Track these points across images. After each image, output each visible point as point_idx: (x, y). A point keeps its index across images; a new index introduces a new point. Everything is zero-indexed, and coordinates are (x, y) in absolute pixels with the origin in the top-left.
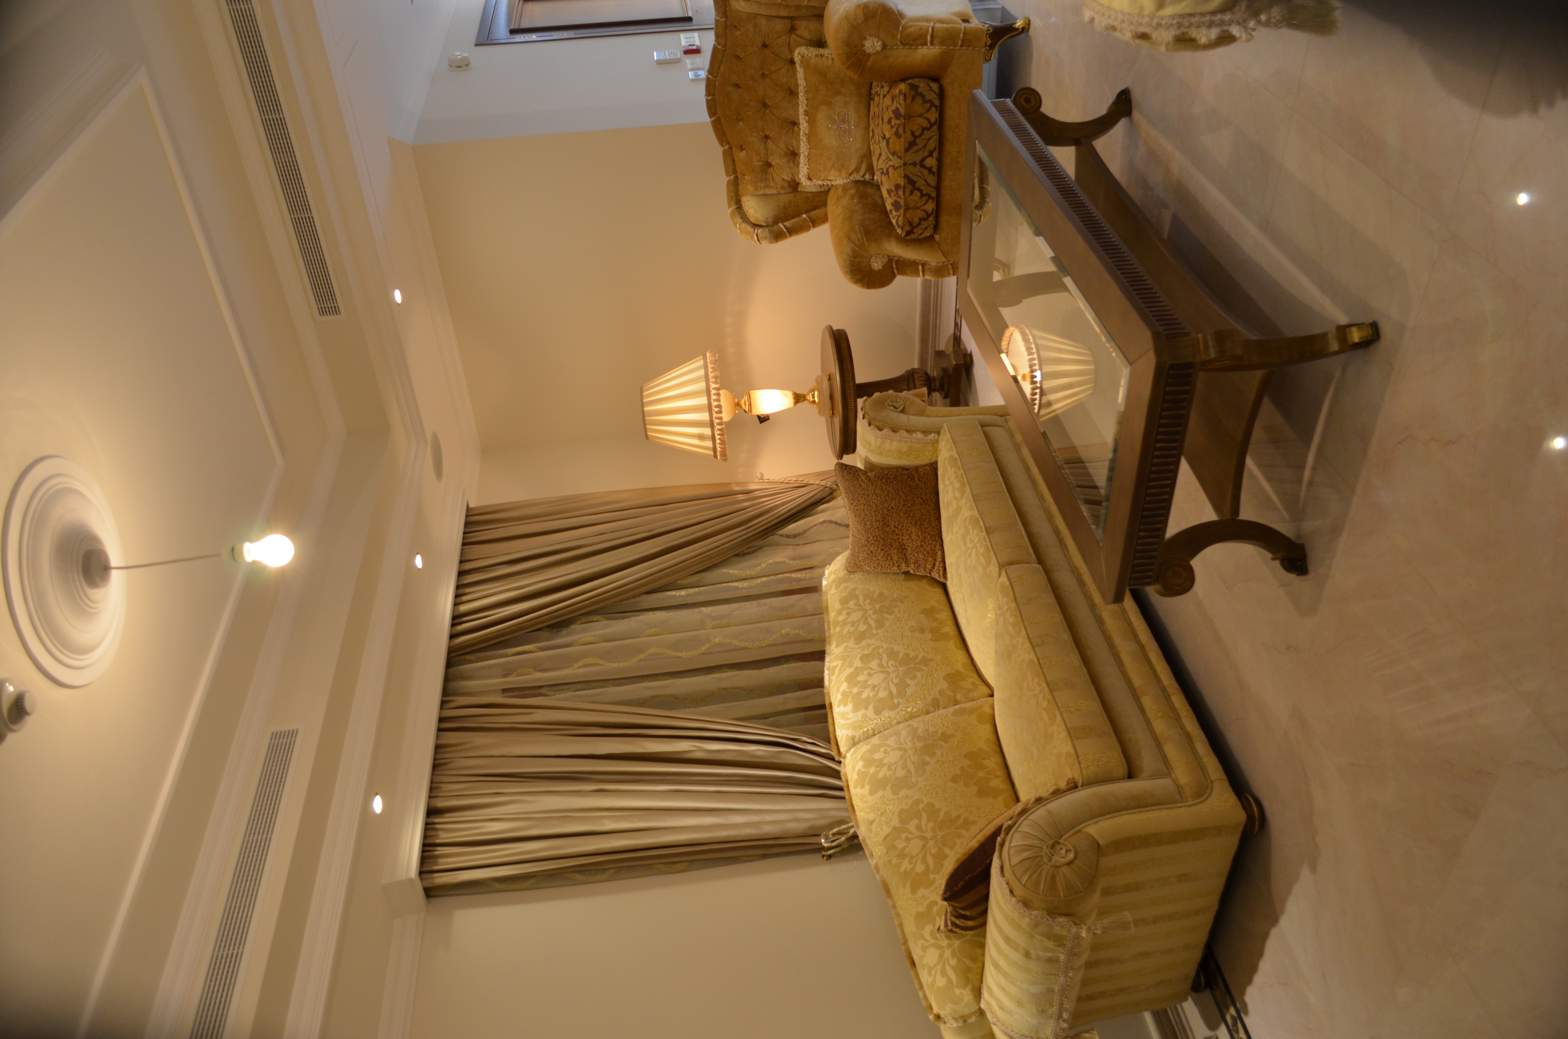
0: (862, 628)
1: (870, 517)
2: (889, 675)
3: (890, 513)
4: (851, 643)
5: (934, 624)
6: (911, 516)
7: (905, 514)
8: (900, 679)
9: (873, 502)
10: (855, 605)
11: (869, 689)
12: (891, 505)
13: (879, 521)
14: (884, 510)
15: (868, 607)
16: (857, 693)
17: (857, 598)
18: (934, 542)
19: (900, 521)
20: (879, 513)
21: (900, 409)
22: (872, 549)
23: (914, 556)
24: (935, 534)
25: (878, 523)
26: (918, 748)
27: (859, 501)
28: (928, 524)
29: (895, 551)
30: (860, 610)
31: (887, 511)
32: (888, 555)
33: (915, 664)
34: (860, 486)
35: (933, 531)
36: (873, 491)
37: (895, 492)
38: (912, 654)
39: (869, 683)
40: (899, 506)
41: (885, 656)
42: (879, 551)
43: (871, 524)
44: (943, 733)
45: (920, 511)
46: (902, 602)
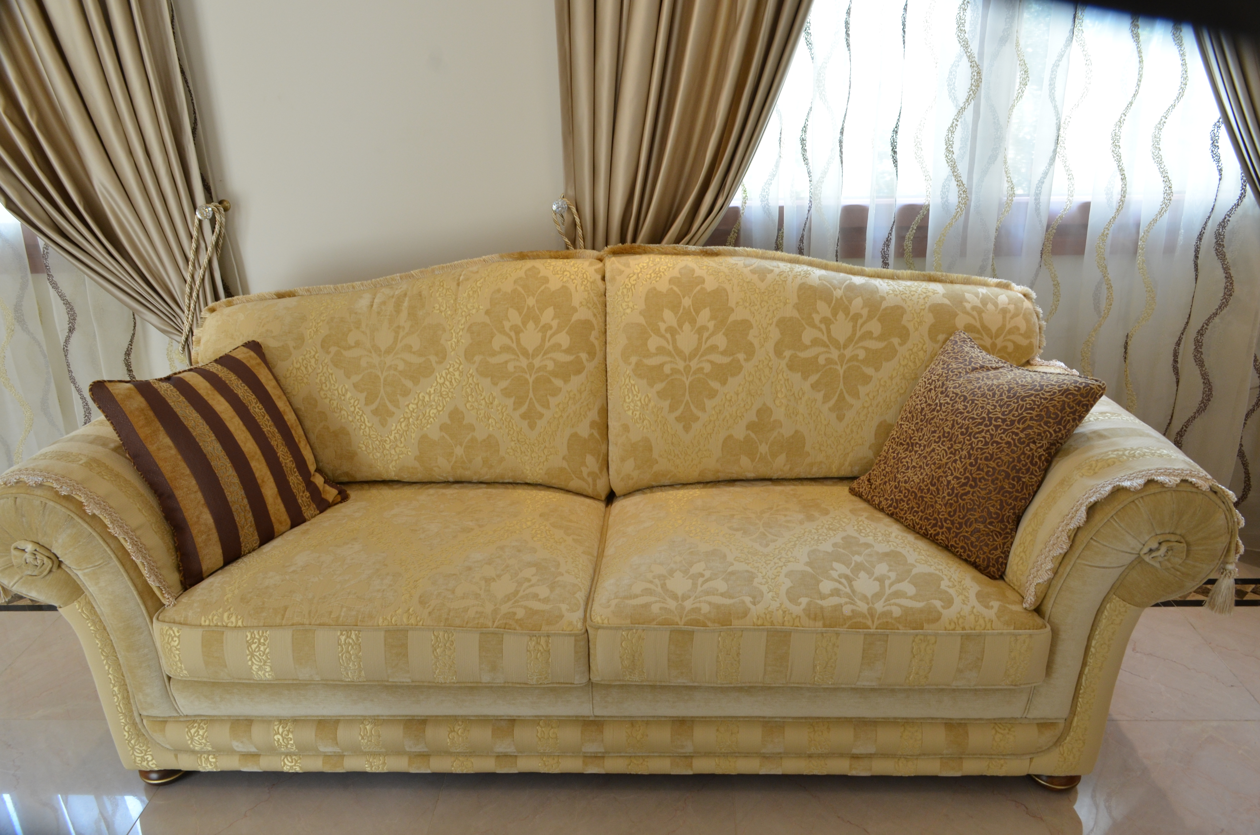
0: (808, 335)
1: (966, 414)
2: (685, 361)
3: (951, 453)
4: (790, 312)
5: (763, 449)
6: (931, 488)
7: (938, 480)
8: (668, 376)
9: (980, 433)
10: (870, 333)
11: (675, 324)
12: (958, 462)
13: (953, 426)
14: (960, 446)
15: (848, 353)
16: (680, 303)
17: (881, 338)
18: (890, 502)
19: (934, 464)
20: (962, 434)
21: (1147, 558)
22: (933, 393)
23: (894, 458)
24: (898, 510)
25: (950, 424)
26: (528, 376)
27: (1001, 406)
28: (913, 508)
29: (910, 432)
30: (850, 340)
31: (956, 450)
32: (913, 416)
33: (687, 403)
34: (1022, 420)
35: (902, 510)
36: (998, 440)
37: (974, 480)
38: (709, 404)
39: (687, 327)
40: (952, 474)
41: (726, 360)
42: (924, 405)
43: (958, 409)
44: (541, 416)
45: (932, 506)
46: (830, 409)
